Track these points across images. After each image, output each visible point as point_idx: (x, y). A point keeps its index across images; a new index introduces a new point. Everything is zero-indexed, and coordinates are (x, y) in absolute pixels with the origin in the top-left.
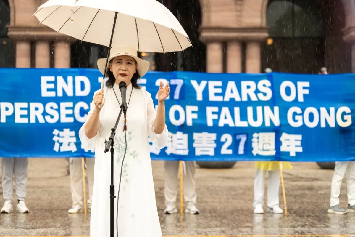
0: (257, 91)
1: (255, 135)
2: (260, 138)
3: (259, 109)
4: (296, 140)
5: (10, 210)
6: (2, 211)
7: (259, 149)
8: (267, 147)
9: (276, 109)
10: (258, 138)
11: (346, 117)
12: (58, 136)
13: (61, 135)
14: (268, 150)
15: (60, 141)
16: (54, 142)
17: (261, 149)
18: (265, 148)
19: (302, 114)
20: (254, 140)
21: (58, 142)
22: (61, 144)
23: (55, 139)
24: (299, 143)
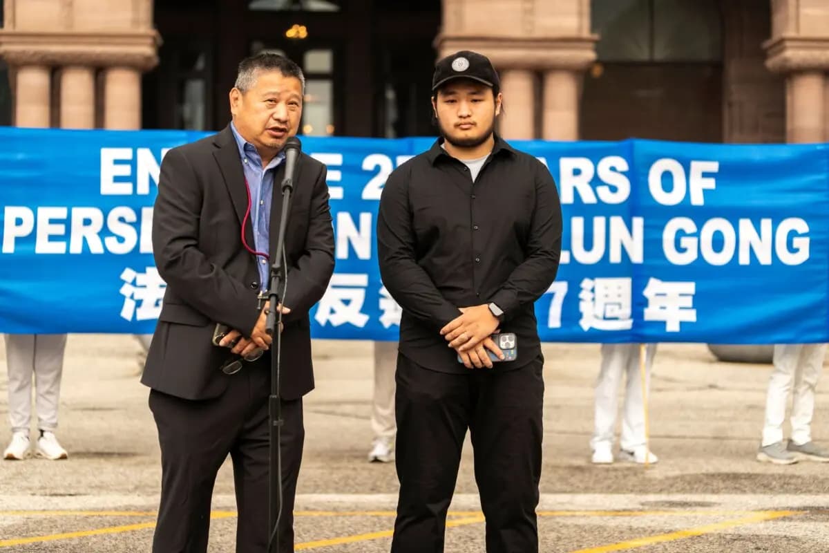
0: (596, 182)
1: (587, 284)
2: (597, 290)
3: (599, 222)
4: (681, 295)
5: (24, 453)
6: (5, 455)
7: (596, 317)
8: (612, 310)
9: (638, 222)
10: (593, 290)
11: (797, 242)
12: (134, 283)
13: (139, 283)
14: (616, 319)
15: (137, 297)
16: (123, 297)
17: (601, 315)
18: (608, 315)
19: (697, 235)
20: (585, 295)
21: (132, 297)
22: (139, 303)
23: (126, 290)
24: (688, 302)
